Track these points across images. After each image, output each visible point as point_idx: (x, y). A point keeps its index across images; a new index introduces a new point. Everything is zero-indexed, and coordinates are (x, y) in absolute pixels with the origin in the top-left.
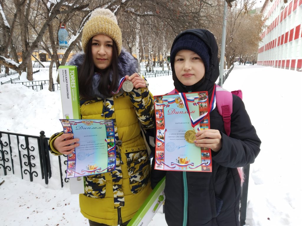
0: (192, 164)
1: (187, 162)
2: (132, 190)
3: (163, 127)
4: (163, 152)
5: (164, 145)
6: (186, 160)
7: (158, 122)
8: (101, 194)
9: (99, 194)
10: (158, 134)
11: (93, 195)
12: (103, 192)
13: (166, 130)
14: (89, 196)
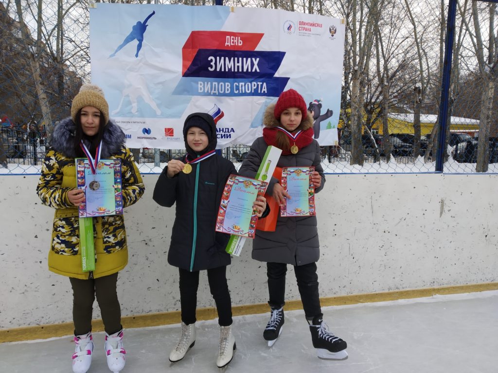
0: (243, 231)
1: (239, 229)
2: (105, 250)
3: (227, 198)
4: (223, 218)
5: (225, 213)
6: (239, 227)
7: (225, 193)
8: (74, 251)
9: (72, 251)
10: (222, 203)
11: (65, 252)
12: (76, 249)
13: (229, 201)
14: (62, 254)
